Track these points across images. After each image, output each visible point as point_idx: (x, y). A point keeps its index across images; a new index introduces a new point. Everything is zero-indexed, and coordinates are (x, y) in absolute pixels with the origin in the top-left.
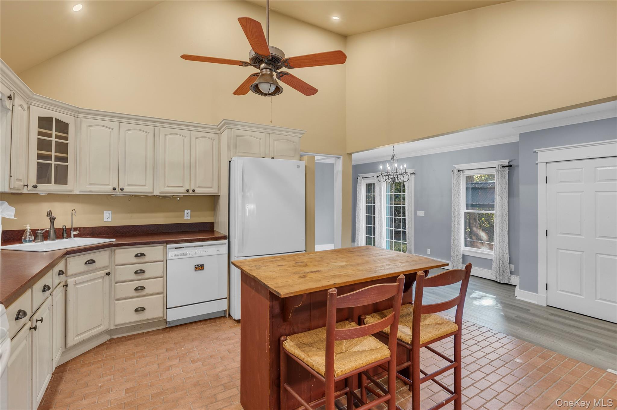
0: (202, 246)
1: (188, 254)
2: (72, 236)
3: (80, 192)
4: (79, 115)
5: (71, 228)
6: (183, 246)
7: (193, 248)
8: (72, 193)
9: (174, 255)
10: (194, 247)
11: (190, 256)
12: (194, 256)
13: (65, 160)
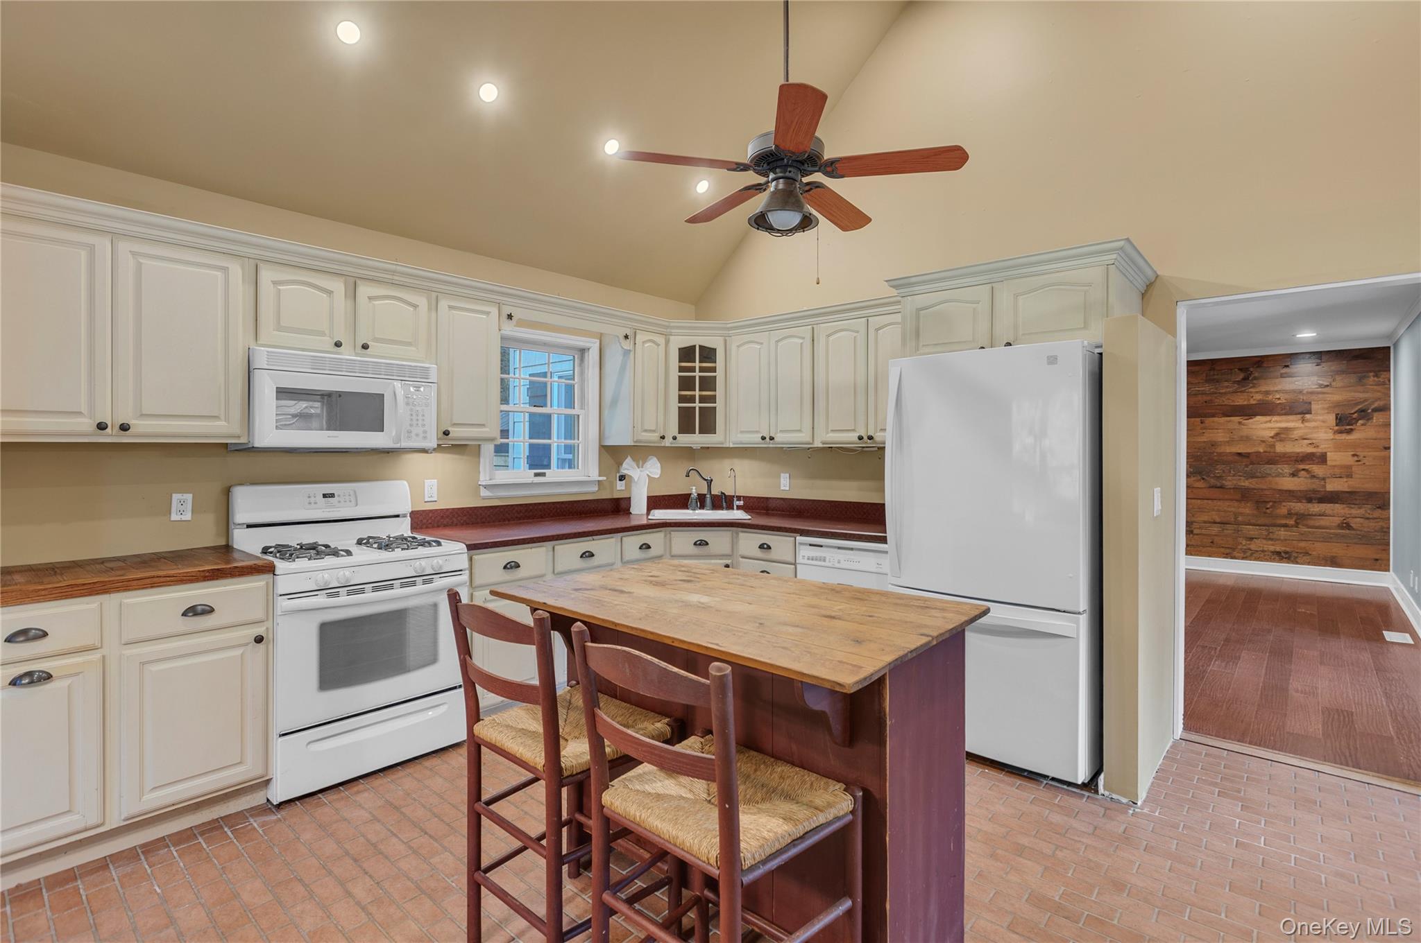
0: (852, 549)
1: (827, 560)
2: (735, 507)
3: (734, 444)
4: (731, 332)
5: (734, 496)
6: (821, 544)
7: (836, 550)
8: (724, 446)
9: (806, 558)
10: (839, 548)
11: (830, 565)
12: (837, 565)
13: (713, 399)
